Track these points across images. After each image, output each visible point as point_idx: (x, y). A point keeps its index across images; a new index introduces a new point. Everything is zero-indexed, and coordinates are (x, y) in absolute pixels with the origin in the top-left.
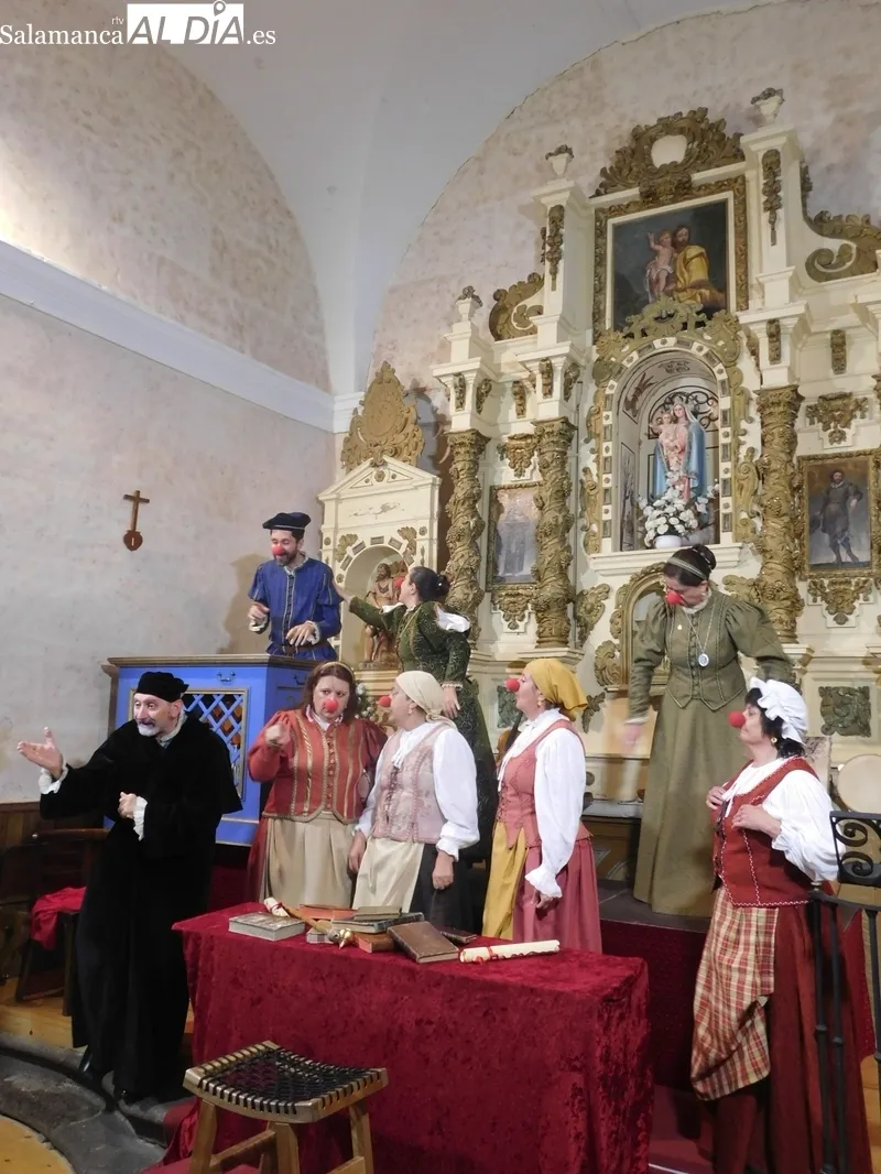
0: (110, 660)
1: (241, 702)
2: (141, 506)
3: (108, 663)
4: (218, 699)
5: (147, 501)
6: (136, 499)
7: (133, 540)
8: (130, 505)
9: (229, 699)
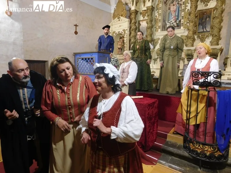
0: (73, 53)
1: (94, 59)
2: (77, 27)
3: (73, 54)
4: (90, 59)
5: (78, 26)
6: (76, 26)
7: (76, 33)
8: (75, 26)
9: (92, 59)
